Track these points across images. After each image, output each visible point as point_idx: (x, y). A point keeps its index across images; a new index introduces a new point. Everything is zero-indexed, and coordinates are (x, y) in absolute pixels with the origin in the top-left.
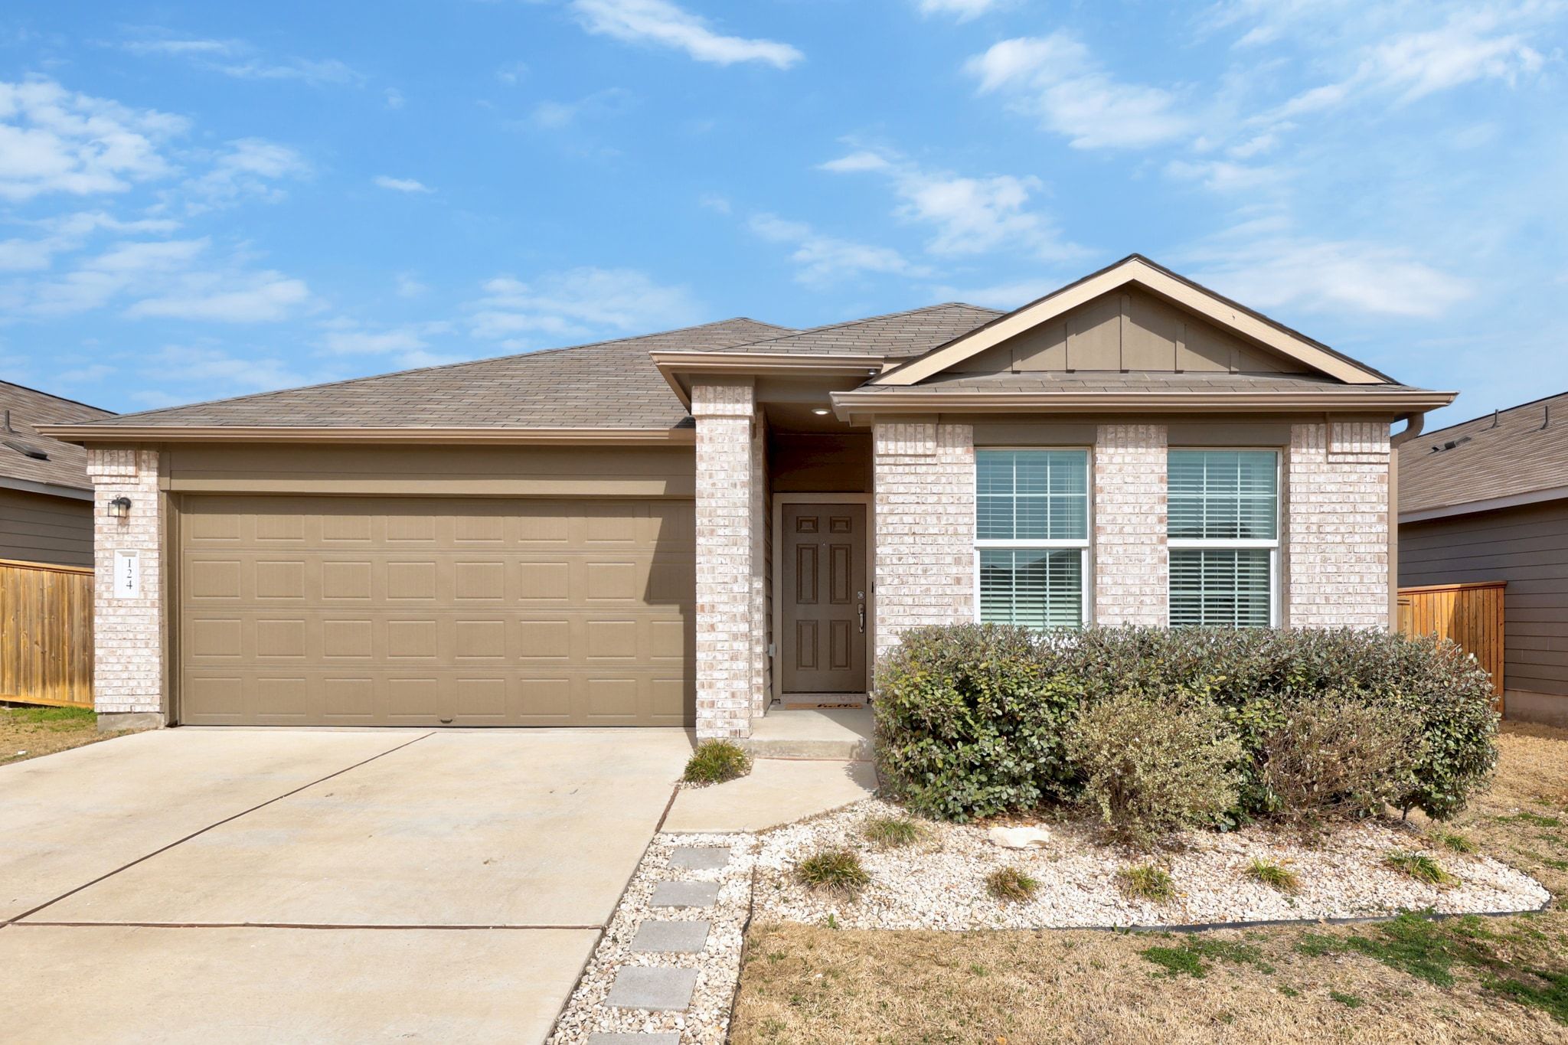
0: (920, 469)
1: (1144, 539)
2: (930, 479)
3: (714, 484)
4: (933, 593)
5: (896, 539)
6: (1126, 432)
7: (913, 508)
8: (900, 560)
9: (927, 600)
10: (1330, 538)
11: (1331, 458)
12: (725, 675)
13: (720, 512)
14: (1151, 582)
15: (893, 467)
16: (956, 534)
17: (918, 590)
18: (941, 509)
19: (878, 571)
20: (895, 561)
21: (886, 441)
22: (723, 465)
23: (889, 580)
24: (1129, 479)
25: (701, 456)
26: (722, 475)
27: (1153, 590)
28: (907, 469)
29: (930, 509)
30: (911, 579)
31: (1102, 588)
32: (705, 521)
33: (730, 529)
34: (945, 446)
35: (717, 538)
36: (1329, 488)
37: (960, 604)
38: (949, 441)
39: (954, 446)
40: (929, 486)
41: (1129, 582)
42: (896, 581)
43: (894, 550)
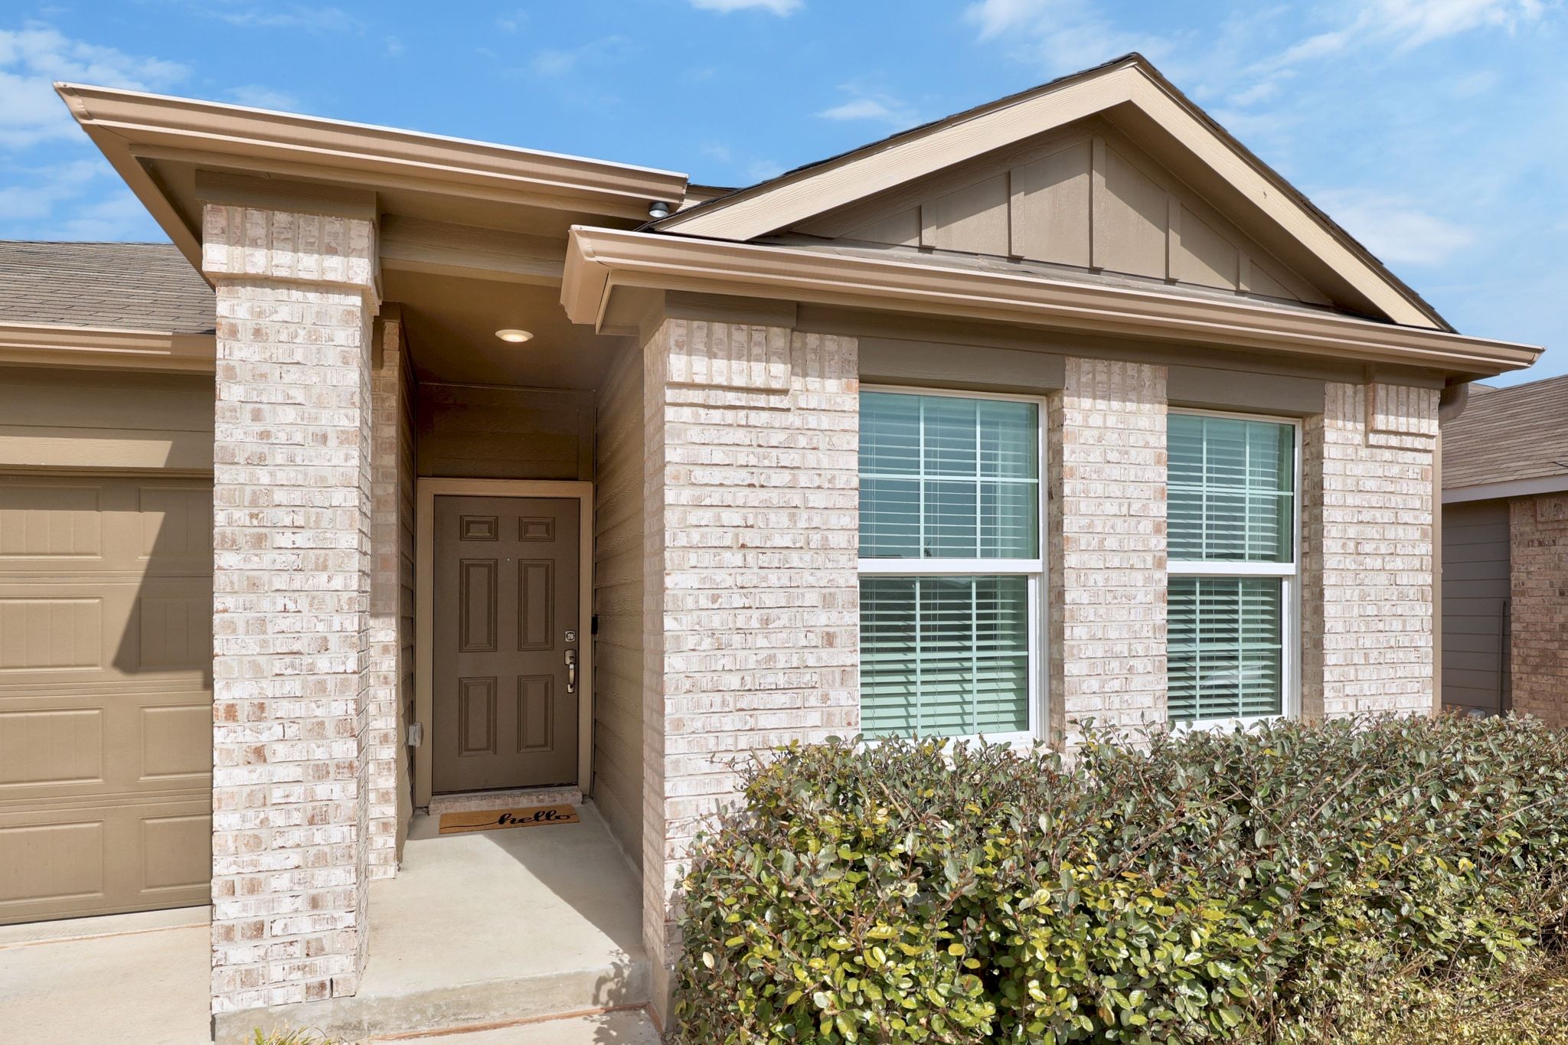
0: (756, 418)
1: (1135, 560)
2: (777, 438)
3: (265, 435)
4: (781, 664)
5: (707, 558)
6: (1109, 373)
7: (742, 496)
8: (714, 601)
9: (770, 680)
10: (1369, 562)
11: (1373, 439)
12: (295, 859)
13: (279, 496)
14: (1144, 634)
15: (702, 411)
16: (825, 548)
17: (752, 659)
18: (796, 500)
19: (669, 623)
20: (704, 602)
21: (690, 354)
22: (293, 392)
23: (691, 642)
24: (1113, 456)
25: (230, 370)
26: (290, 414)
27: (1147, 648)
28: (730, 416)
29: (775, 497)
30: (737, 639)
31: (1072, 647)
32: (241, 515)
33: (310, 533)
34: (805, 375)
35: (274, 554)
36: (1371, 485)
37: (832, 685)
38: (812, 366)
39: (822, 375)
40: (774, 452)
41: (1113, 634)
42: (707, 643)
43: (703, 580)
